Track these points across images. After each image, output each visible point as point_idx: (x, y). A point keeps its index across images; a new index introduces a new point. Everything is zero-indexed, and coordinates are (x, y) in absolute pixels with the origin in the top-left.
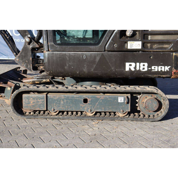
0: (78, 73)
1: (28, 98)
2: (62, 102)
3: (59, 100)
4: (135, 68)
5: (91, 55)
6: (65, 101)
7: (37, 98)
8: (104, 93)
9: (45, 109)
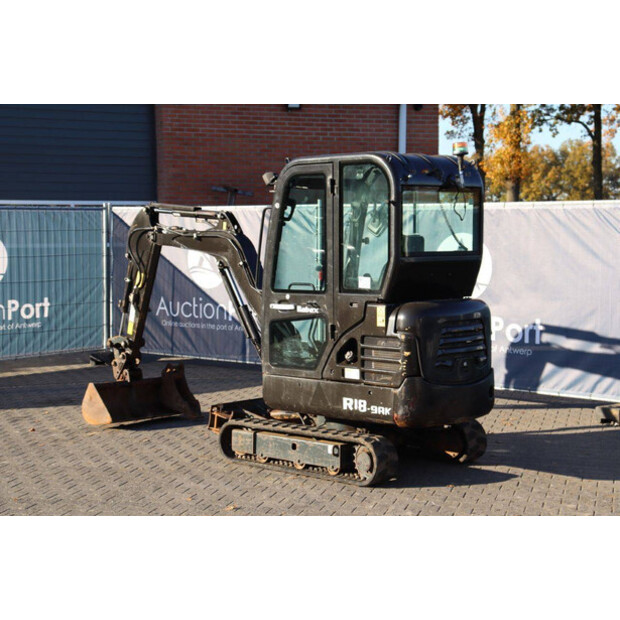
4: (353, 406)
5: (307, 383)
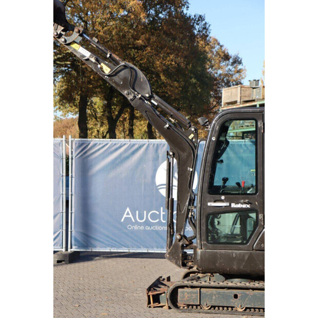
0: (228, 269)
1: (183, 292)
2: (214, 297)
3: (211, 295)
5: (240, 253)
6: (217, 296)
7: (191, 293)
8: (253, 289)
9: (199, 304)
